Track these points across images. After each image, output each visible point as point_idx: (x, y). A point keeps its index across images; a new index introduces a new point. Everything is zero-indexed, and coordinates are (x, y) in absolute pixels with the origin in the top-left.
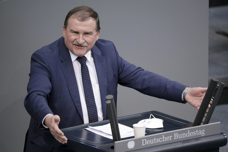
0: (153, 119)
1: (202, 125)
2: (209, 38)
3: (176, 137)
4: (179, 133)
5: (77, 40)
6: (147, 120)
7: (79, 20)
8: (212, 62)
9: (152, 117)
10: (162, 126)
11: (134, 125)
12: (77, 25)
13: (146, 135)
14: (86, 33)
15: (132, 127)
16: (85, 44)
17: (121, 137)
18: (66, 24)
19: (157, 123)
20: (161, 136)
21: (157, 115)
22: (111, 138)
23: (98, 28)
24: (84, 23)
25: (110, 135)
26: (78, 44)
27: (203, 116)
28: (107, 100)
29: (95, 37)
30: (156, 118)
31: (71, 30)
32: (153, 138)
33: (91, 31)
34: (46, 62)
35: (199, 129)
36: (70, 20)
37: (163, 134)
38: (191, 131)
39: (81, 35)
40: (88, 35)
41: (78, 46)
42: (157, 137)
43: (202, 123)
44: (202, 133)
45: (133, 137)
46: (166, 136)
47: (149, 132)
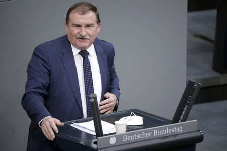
0: (133, 116)
1: (180, 123)
2: (188, 41)
3: (155, 134)
4: (158, 130)
5: (80, 33)
6: (128, 117)
7: (80, 14)
8: (189, 64)
9: (133, 115)
10: (143, 124)
11: (116, 122)
12: (79, 19)
13: (127, 131)
14: (88, 26)
15: (114, 124)
16: (87, 37)
17: (104, 134)
18: (68, 20)
19: (138, 120)
20: (141, 133)
21: (138, 113)
22: (94, 134)
23: (99, 21)
24: (84, 16)
25: (93, 131)
26: (80, 37)
27: (181, 114)
28: (90, 98)
29: (96, 29)
30: (137, 115)
31: (73, 24)
32: (133, 134)
33: (92, 22)
34: (45, 54)
35: (177, 126)
36: (71, 15)
37: (143, 131)
38: (170, 128)
39: (83, 28)
40: (90, 27)
41: (81, 39)
42: (137, 134)
43: (180, 121)
44: (180, 130)
45: (115, 133)
46: (146, 132)
47: (129, 128)
